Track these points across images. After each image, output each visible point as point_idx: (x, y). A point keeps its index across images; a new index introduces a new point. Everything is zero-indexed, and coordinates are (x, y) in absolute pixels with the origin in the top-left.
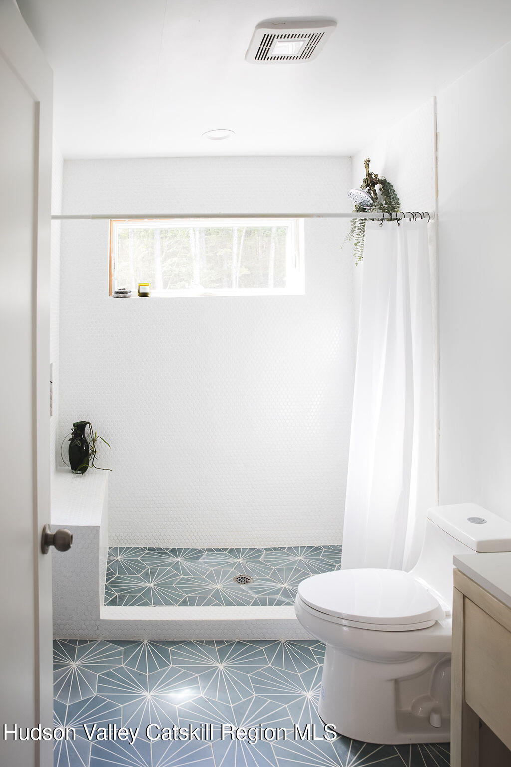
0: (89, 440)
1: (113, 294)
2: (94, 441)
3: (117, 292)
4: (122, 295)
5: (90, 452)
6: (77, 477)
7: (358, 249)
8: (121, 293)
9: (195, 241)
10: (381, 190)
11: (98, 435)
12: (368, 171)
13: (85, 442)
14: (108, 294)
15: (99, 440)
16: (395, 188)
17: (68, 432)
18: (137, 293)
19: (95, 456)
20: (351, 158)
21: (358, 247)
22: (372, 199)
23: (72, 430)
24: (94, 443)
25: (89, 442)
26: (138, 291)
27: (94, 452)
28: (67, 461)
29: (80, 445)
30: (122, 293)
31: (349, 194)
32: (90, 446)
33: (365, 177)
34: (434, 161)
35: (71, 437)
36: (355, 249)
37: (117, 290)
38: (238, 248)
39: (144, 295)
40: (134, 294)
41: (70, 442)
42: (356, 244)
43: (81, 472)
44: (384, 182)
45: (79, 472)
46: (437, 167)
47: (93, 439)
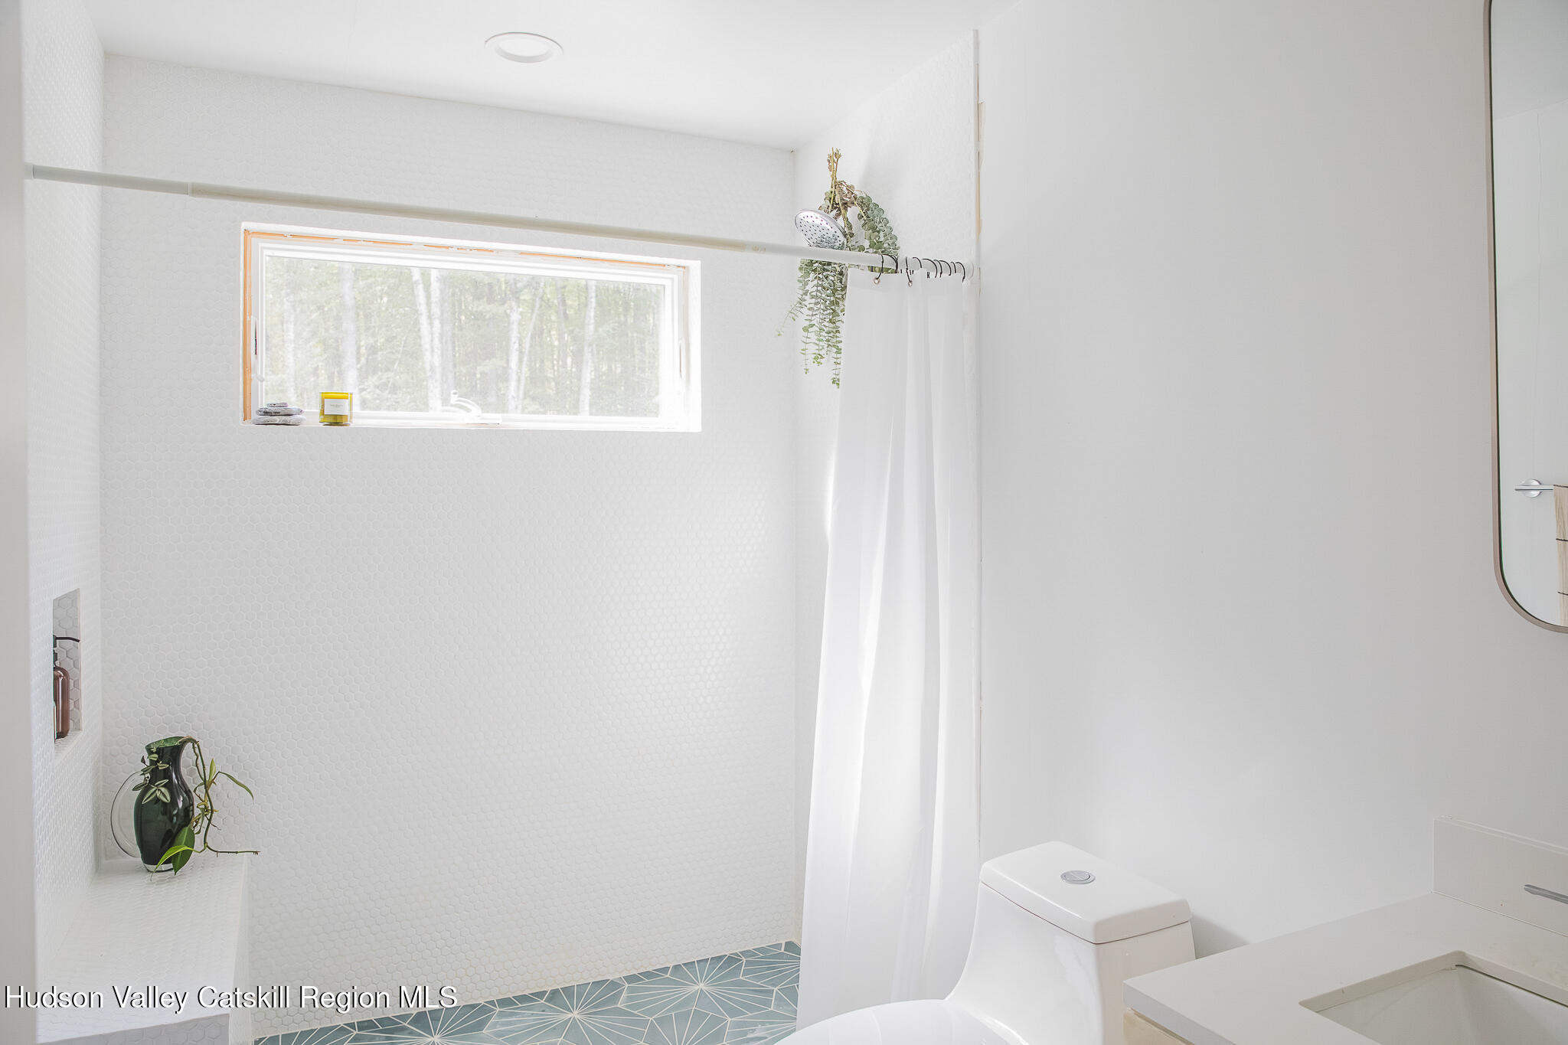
0: (192, 781)
1: (255, 416)
2: (207, 785)
3: (266, 413)
4: (277, 419)
5: (197, 812)
6: (161, 882)
7: (808, 341)
8: (277, 414)
9: (432, 341)
10: (860, 217)
11: (217, 768)
12: (834, 177)
13: (178, 788)
14: (241, 414)
15: (221, 780)
16: (887, 215)
17: (133, 769)
18: (318, 418)
19: (210, 820)
20: (791, 154)
21: (810, 335)
22: (845, 236)
23: (143, 761)
24: (207, 788)
25: (191, 786)
26: (318, 411)
27: (208, 811)
28: (131, 840)
29: (167, 799)
30: (277, 416)
31: (798, 221)
32: (196, 798)
33: (829, 189)
34: (973, 158)
35: (140, 780)
36: (804, 339)
37: (265, 406)
38: (520, 361)
39: (336, 421)
40: (311, 416)
41: (138, 792)
42: (805, 329)
43: (171, 866)
44: (865, 204)
45: (164, 867)
46: (979, 173)
47: (205, 780)
